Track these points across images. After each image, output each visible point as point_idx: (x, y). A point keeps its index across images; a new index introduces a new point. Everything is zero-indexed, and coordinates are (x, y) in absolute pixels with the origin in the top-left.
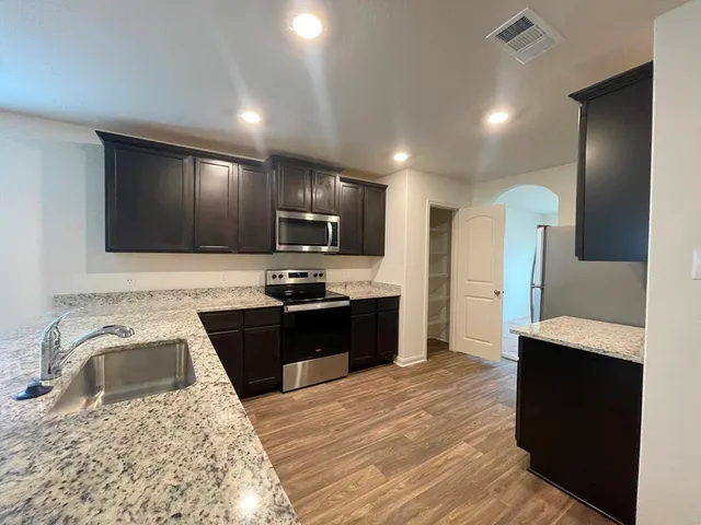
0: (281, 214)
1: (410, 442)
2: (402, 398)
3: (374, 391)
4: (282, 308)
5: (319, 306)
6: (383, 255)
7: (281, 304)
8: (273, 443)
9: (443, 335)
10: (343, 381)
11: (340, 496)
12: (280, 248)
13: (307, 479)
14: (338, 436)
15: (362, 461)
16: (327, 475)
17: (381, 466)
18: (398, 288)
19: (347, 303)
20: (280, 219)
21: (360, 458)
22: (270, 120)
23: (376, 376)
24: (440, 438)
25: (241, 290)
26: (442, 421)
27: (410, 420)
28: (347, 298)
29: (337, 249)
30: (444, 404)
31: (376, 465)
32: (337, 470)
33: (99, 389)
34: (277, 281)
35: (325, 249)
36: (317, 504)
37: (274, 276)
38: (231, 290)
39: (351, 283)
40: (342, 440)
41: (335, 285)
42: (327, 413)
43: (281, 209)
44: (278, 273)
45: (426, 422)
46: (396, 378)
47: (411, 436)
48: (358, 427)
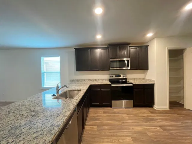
0: (111, 60)
1: (148, 136)
2: (152, 120)
3: (140, 115)
4: (111, 85)
5: (124, 85)
6: (148, 69)
7: (111, 84)
8: (105, 120)
9: (182, 101)
10: (131, 109)
11: (117, 141)
12: (110, 69)
13: (109, 132)
14: (123, 124)
15: (127, 134)
16: (115, 134)
17: (133, 139)
18: (154, 81)
19: (131, 85)
20: (111, 61)
21: (127, 133)
22: (104, 36)
23: (144, 110)
24: (163, 140)
25: (102, 80)
26: (167, 134)
27: (151, 129)
28: (132, 83)
29: (129, 68)
30: (171, 128)
31: (132, 138)
32: (118, 134)
33: (68, 97)
34: (112, 78)
35: (124, 68)
36: (109, 140)
37: (111, 76)
38: (101, 80)
39: (136, 79)
40: (123, 126)
41: (130, 79)
42: (122, 117)
43: (111, 58)
44: (112, 76)
45: (159, 132)
46: (152, 113)
47: (149, 134)
48: (130, 124)
